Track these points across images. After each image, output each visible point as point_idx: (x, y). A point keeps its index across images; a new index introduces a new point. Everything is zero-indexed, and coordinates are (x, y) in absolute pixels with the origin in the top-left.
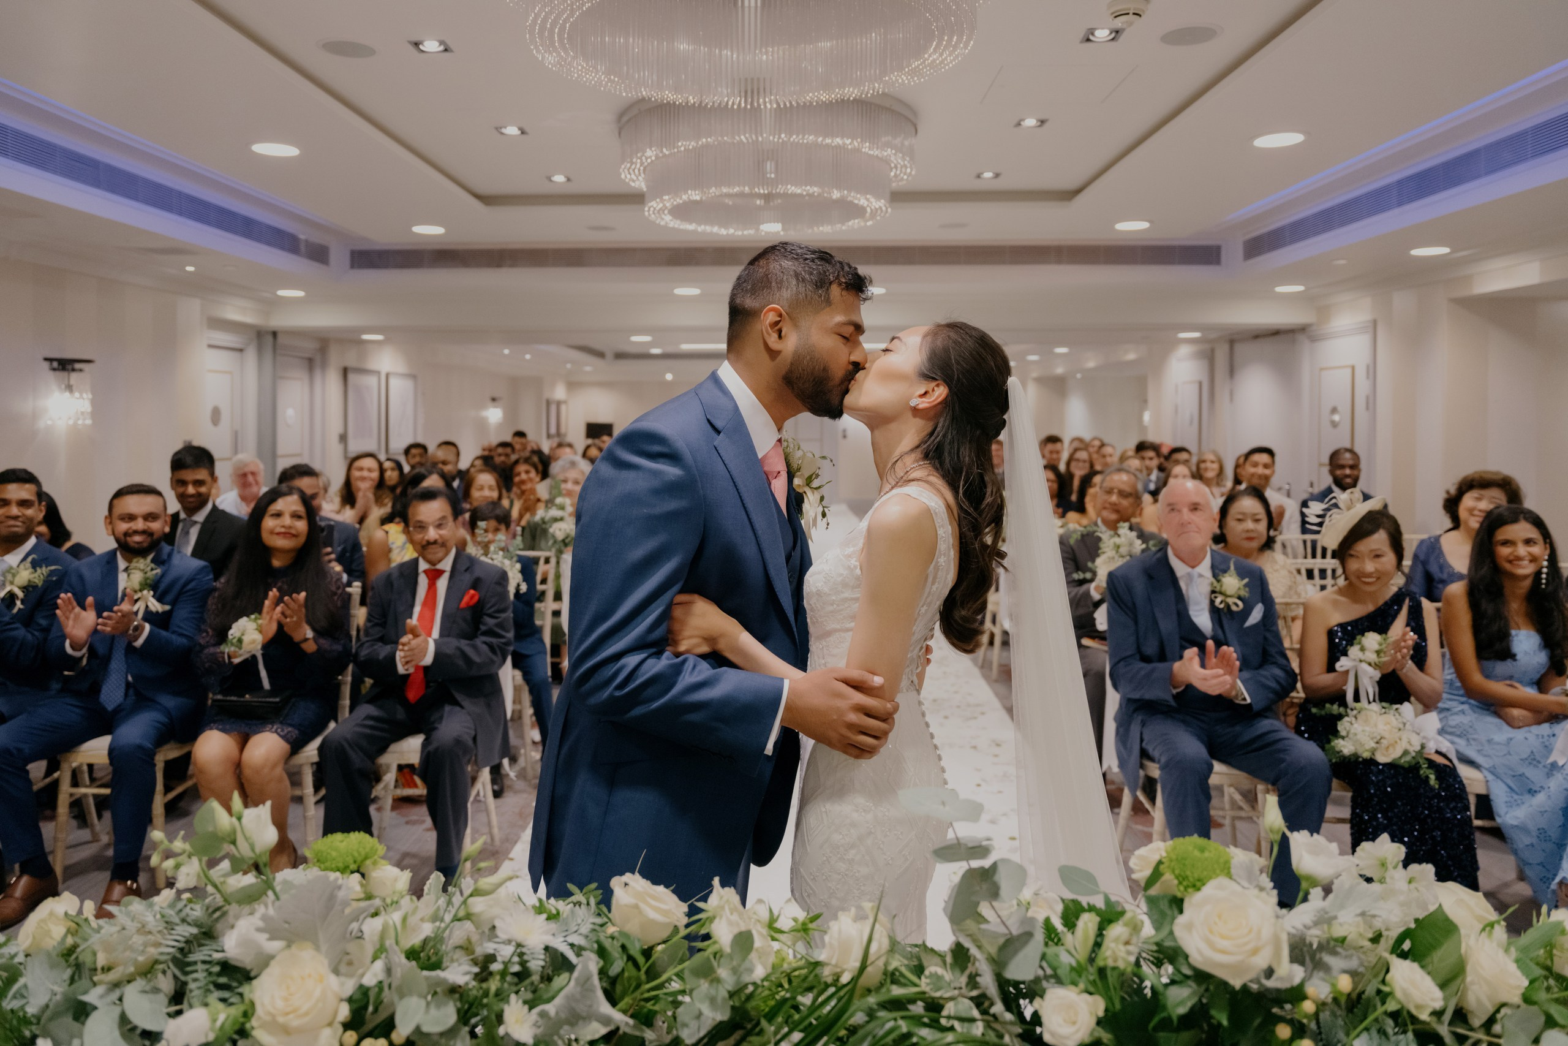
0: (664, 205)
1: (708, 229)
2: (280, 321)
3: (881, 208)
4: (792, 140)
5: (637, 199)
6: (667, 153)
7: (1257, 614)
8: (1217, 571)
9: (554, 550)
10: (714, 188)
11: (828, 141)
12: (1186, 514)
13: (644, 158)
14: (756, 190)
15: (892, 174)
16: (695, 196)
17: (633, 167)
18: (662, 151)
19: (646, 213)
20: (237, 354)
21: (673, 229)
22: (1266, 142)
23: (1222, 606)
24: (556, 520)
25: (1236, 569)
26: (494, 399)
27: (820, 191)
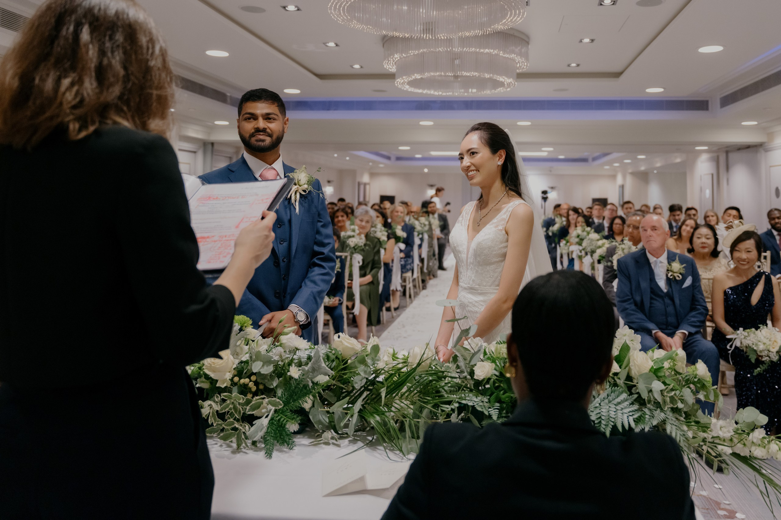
0: (404, 81)
1: (429, 92)
2: (216, 137)
3: (511, 82)
4: (464, 50)
5: (392, 76)
6: (405, 56)
7: (688, 282)
8: (670, 260)
9: (349, 252)
10: (427, 73)
11: (482, 50)
12: (649, 232)
13: (394, 58)
14: (447, 74)
15: (518, 65)
16: (418, 76)
17: (389, 62)
18: (402, 55)
19: (396, 85)
20: (193, 154)
21: (411, 92)
22: (704, 50)
23: (671, 277)
24: (350, 237)
25: (679, 259)
26: (329, 182)
27: (479, 74)
